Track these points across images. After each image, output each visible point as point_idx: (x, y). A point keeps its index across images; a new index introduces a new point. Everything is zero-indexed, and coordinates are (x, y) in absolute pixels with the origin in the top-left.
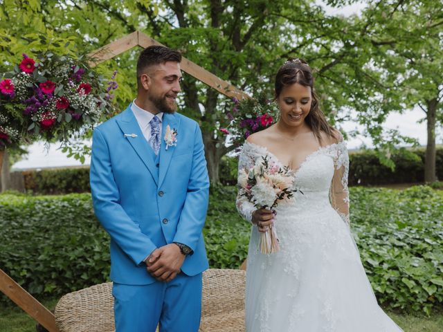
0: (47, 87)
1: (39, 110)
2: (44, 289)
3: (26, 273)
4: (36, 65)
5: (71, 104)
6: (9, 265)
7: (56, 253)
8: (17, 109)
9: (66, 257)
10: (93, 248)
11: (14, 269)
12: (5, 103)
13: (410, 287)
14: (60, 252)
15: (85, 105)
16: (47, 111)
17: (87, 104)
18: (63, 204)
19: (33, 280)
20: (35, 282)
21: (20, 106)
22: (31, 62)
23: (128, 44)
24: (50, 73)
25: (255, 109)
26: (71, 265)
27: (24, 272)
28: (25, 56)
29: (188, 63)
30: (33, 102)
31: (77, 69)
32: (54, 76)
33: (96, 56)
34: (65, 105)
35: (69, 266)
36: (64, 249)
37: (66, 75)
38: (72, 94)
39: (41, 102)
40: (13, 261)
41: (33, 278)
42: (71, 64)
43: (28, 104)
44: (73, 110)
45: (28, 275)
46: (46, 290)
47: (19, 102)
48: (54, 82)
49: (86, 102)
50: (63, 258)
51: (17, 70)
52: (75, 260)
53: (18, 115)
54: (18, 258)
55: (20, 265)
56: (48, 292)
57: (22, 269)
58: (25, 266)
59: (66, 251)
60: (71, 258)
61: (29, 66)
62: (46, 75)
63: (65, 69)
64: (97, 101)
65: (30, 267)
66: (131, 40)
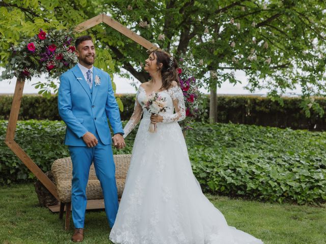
0: (52, 48)
1: (47, 61)
2: (28, 176)
3: (15, 165)
4: (46, 36)
5: (64, 57)
6: (4, 159)
7: (36, 155)
8: (36, 59)
9: (43, 157)
10: (61, 153)
11: (7, 162)
12: (30, 55)
13: (273, 186)
14: (39, 154)
15: (71, 58)
16: (51, 61)
17: (73, 58)
18: (26, 127)
19: (20, 171)
20: (22, 172)
21: (38, 58)
22: (44, 34)
23: (97, 21)
24: (54, 40)
26: (46, 163)
27: (14, 165)
28: (41, 31)
30: (45, 56)
31: (69, 39)
32: (55, 41)
34: (61, 58)
35: (45, 163)
36: (41, 152)
37: (62, 41)
38: (64, 51)
39: (48, 55)
40: (6, 157)
41: (20, 169)
42: (65, 36)
43: (41, 57)
44: (64, 60)
45: (17, 167)
46: (29, 177)
47: (37, 55)
48: (56, 45)
50: (40, 158)
51: (36, 37)
52: (49, 159)
53: (37, 63)
54: (9, 155)
55: (11, 159)
56: (31, 179)
57: (13, 162)
58: (15, 161)
59: (42, 153)
60: (47, 158)
61: (43, 36)
62: (52, 41)
63: (62, 38)
65: (18, 162)
66: (98, 19)
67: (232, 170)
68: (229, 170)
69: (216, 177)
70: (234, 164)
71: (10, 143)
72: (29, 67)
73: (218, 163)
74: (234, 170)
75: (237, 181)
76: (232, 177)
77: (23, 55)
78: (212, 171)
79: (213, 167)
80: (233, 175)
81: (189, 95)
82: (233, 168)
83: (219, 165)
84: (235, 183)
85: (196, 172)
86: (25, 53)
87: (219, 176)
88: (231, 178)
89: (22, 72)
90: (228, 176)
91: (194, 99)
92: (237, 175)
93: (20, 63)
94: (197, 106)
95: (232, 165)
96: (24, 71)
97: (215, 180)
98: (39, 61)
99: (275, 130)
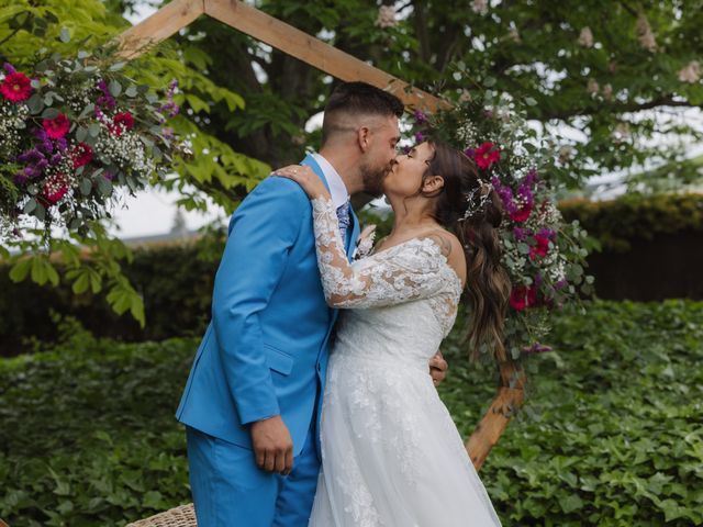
0: (55, 126)
5: (96, 155)
10: (50, 489)
16: (59, 175)
21: (14, 168)
24: (62, 99)
30: (34, 158)
43: (21, 162)
48: (69, 115)
61: (17, 88)
62: (56, 104)
63: (86, 86)
67: (666, 472)
68: (659, 476)
69: (621, 505)
70: (664, 449)
73: (606, 455)
74: (673, 472)
75: (696, 509)
76: (675, 497)
78: (599, 486)
79: (596, 472)
80: (677, 489)
82: (667, 467)
83: (613, 461)
84: (693, 518)
85: (548, 496)
87: (629, 500)
88: (673, 503)
90: (662, 497)
92: (690, 488)
95: (660, 455)
97: (618, 516)
98: (17, 180)
99: (679, 307)
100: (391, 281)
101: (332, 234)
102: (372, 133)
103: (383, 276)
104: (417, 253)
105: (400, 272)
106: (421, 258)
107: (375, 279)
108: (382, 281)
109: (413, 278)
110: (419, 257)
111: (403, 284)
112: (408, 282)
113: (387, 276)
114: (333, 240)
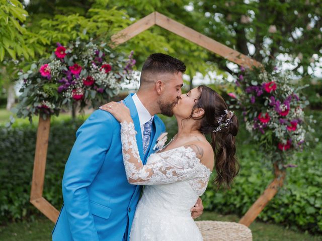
0: (76, 69)
1: (68, 89)
4: (66, 52)
5: (95, 81)
15: (106, 81)
16: (75, 89)
17: (109, 81)
21: (55, 86)
22: (63, 50)
23: (147, 24)
24: (76, 58)
25: (260, 76)
29: (200, 36)
30: (64, 82)
31: (101, 54)
32: (81, 60)
33: (116, 40)
34: (90, 83)
39: (70, 82)
42: (94, 50)
44: (98, 86)
47: (54, 82)
49: (108, 79)
61: (62, 53)
62: (74, 61)
64: (118, 76)
66: (149, 20)
71: (37, 202)
72: (46, 100)
77: (36, 83)
81: (289, 121)
85: (302, 205)
86: (39, 80)
89: (37, 107)
91: (298, 126)
93: (33, 94)
94: (303, 135)
96: (40, 105)
100: (165, 173)
101: (130, 143)
102: (164, 84)
103: (160, 169)
104: (182, 157)
105: (171, 168)
106: (184, 160)
107: (155, 171)
108: (160, 172)
109: (178, 171)
110: (182, 159)
111: (171, 175)
112: (175, 173)
113: (162, 170)
114: (131, 147)
